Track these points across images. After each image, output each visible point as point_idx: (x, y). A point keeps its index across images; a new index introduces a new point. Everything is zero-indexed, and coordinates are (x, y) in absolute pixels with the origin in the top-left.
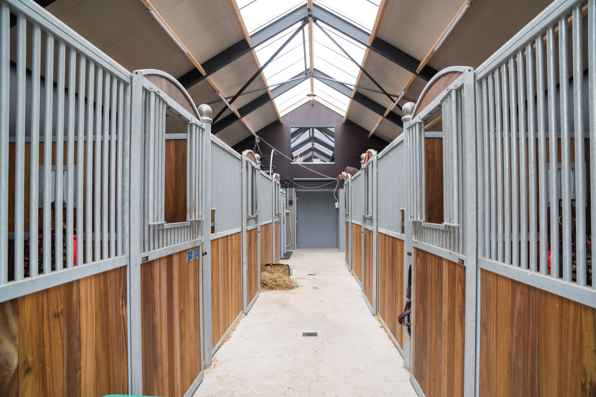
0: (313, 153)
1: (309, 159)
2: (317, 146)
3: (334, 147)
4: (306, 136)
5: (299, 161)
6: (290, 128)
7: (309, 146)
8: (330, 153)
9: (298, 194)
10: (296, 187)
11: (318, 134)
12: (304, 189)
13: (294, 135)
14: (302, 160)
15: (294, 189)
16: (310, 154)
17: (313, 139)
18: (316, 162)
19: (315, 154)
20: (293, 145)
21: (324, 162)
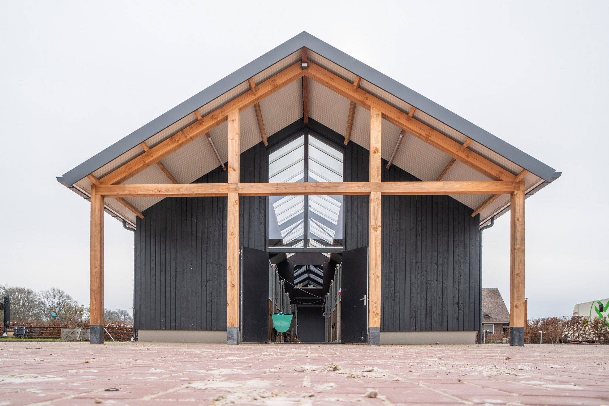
0: (308, 281)
1: (306, 286)
2: (311, 276)
3: (322, 276)
4: (304, 269)
5: (299, 287)
6: (293, 265)
7: (306, 276)
8: (321, 281)
9: (298, 308)
10: (297, 303)
11: (312, 268)
12: (303, 304)
13: (296, 268)
14: (301, 286)
15: (296, 305)
16: (306, 282)
17: (308, 271)
18: (310, 287)
19: (310, 282)
20: (295, 275)
21: (316, 287)
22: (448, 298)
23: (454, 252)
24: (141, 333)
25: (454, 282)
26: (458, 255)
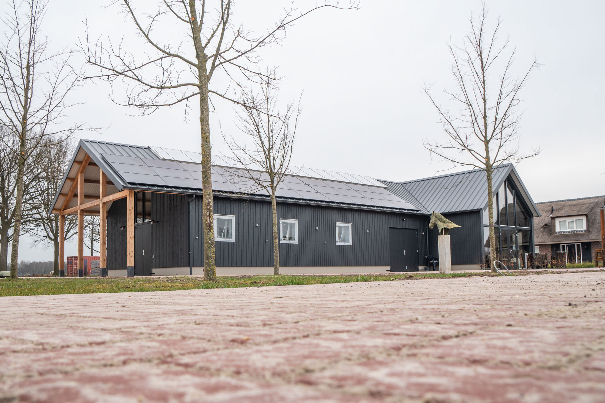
22: (178, 246)
26: (181, 219)
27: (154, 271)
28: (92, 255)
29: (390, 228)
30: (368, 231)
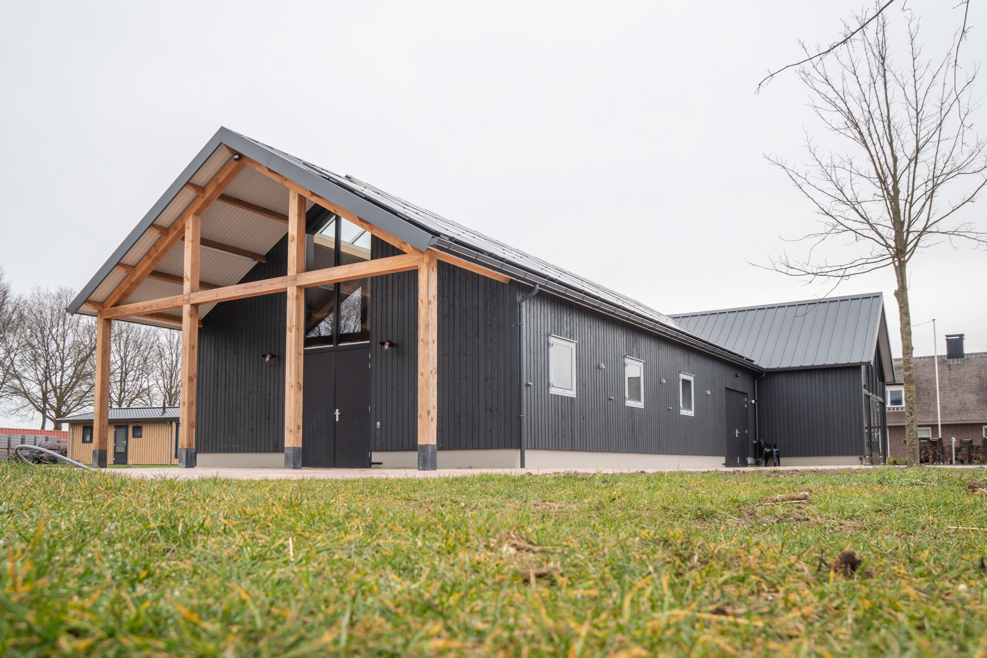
22: (479, 402)
23: (486, 336)
24: (200, 457)
25: (486, 379)
26: (491, 340)
27: (376, 457)
28: (43, 427)
29: (727, 389)
30: (709, 392)
